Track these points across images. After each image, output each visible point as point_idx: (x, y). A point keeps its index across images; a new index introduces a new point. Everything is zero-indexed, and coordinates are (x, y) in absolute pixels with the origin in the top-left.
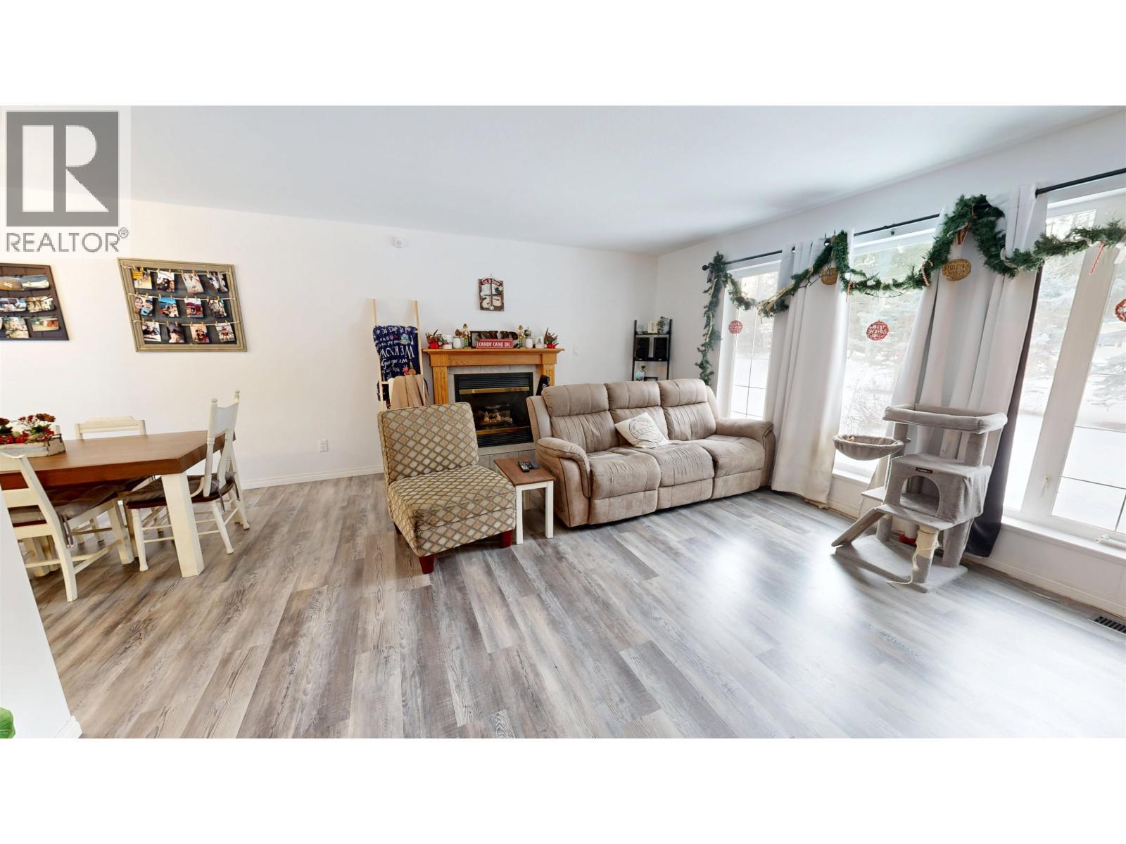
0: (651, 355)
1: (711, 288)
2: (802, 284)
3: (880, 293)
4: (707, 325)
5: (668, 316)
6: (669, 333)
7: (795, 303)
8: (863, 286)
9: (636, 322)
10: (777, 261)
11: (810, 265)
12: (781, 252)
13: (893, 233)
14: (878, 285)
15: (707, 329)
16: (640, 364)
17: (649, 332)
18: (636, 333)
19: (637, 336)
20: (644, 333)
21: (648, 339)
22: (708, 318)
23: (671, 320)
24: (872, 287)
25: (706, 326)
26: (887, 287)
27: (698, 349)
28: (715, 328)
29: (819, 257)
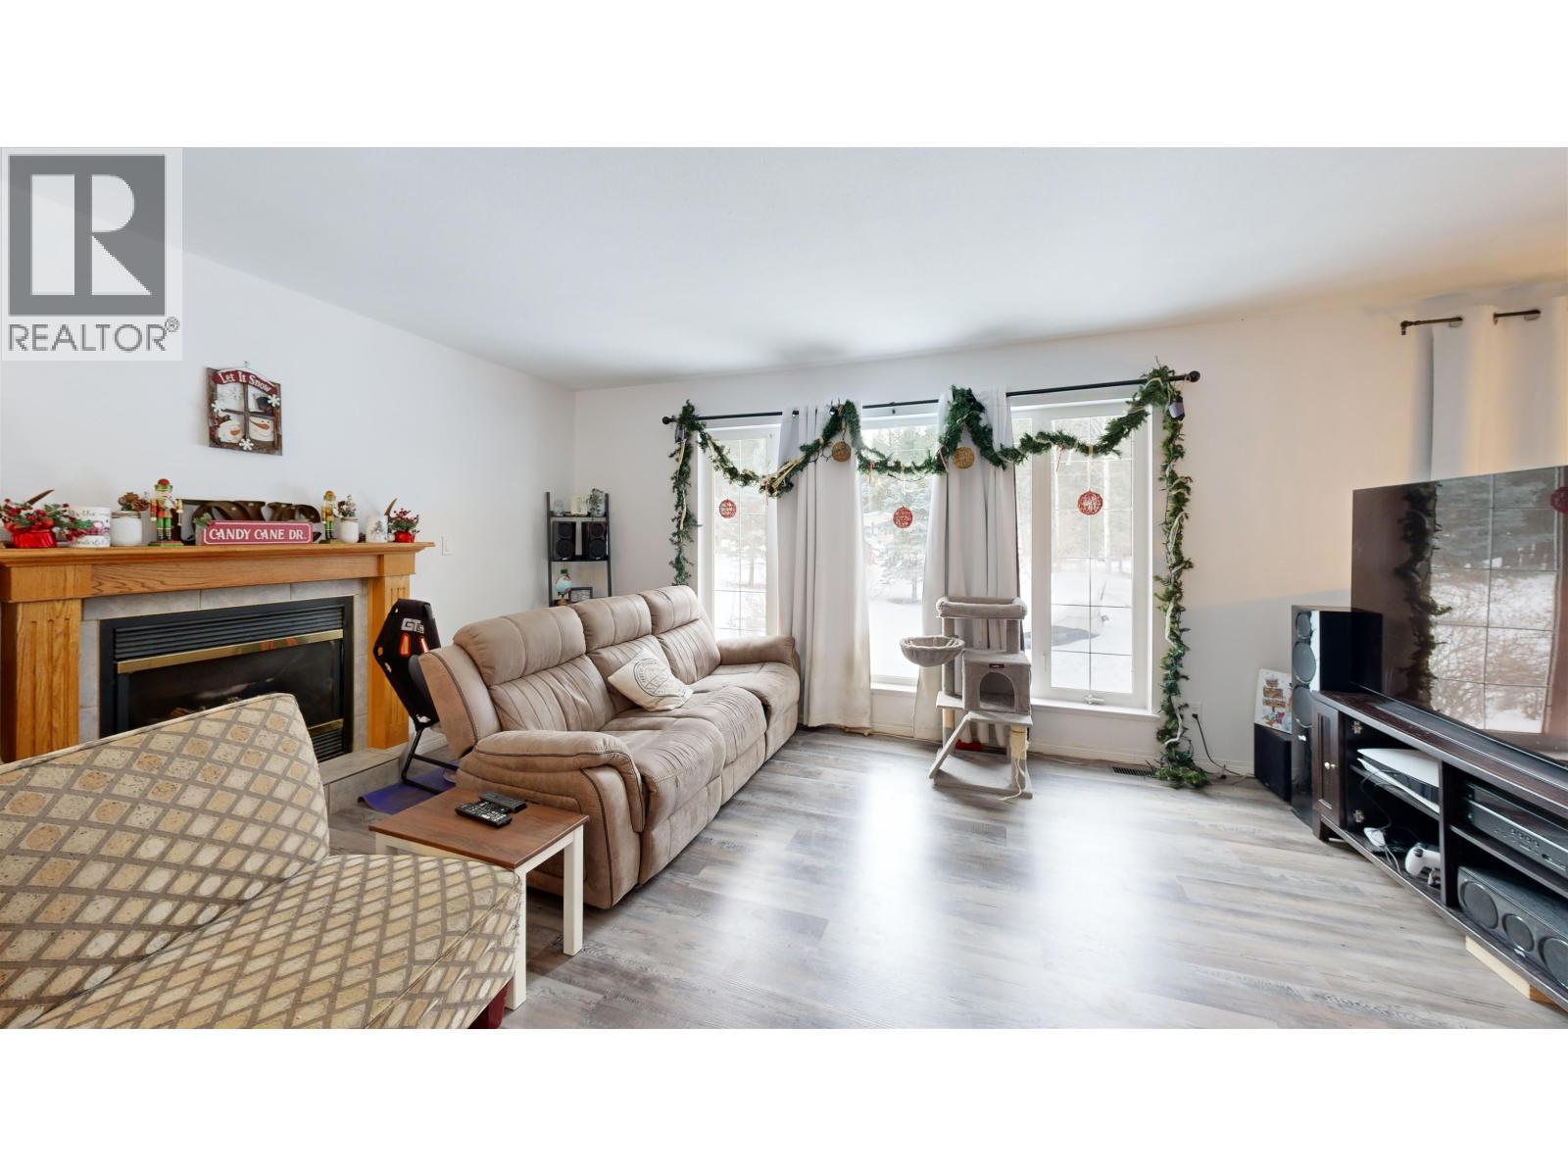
0: (579, 551)
1: (679, 450)
2: (812, 458)
3: (902, 475)
4: (679, 504)
5: (604, 488)
6: (606, 515)
7: (805, 481)
8: (883, 466)
9: (548, 494)
10: (776, 426)
11: (818, 435)
12: (780, 414)
13: (894, 412)
14: (897, 467)
15: (680, 508)
16: (557, 566)
17: (573, 513)
18: (550, 514)
19: (553, 519)
20: (565, 515)
21: (574, 524)
22: (680, 494)
23: (607, 495)
24: (893, 469)
25: (677, 506)
26: (908, 470)
27: (671, 540)
28: (692, 511)
29: (827, 427)
